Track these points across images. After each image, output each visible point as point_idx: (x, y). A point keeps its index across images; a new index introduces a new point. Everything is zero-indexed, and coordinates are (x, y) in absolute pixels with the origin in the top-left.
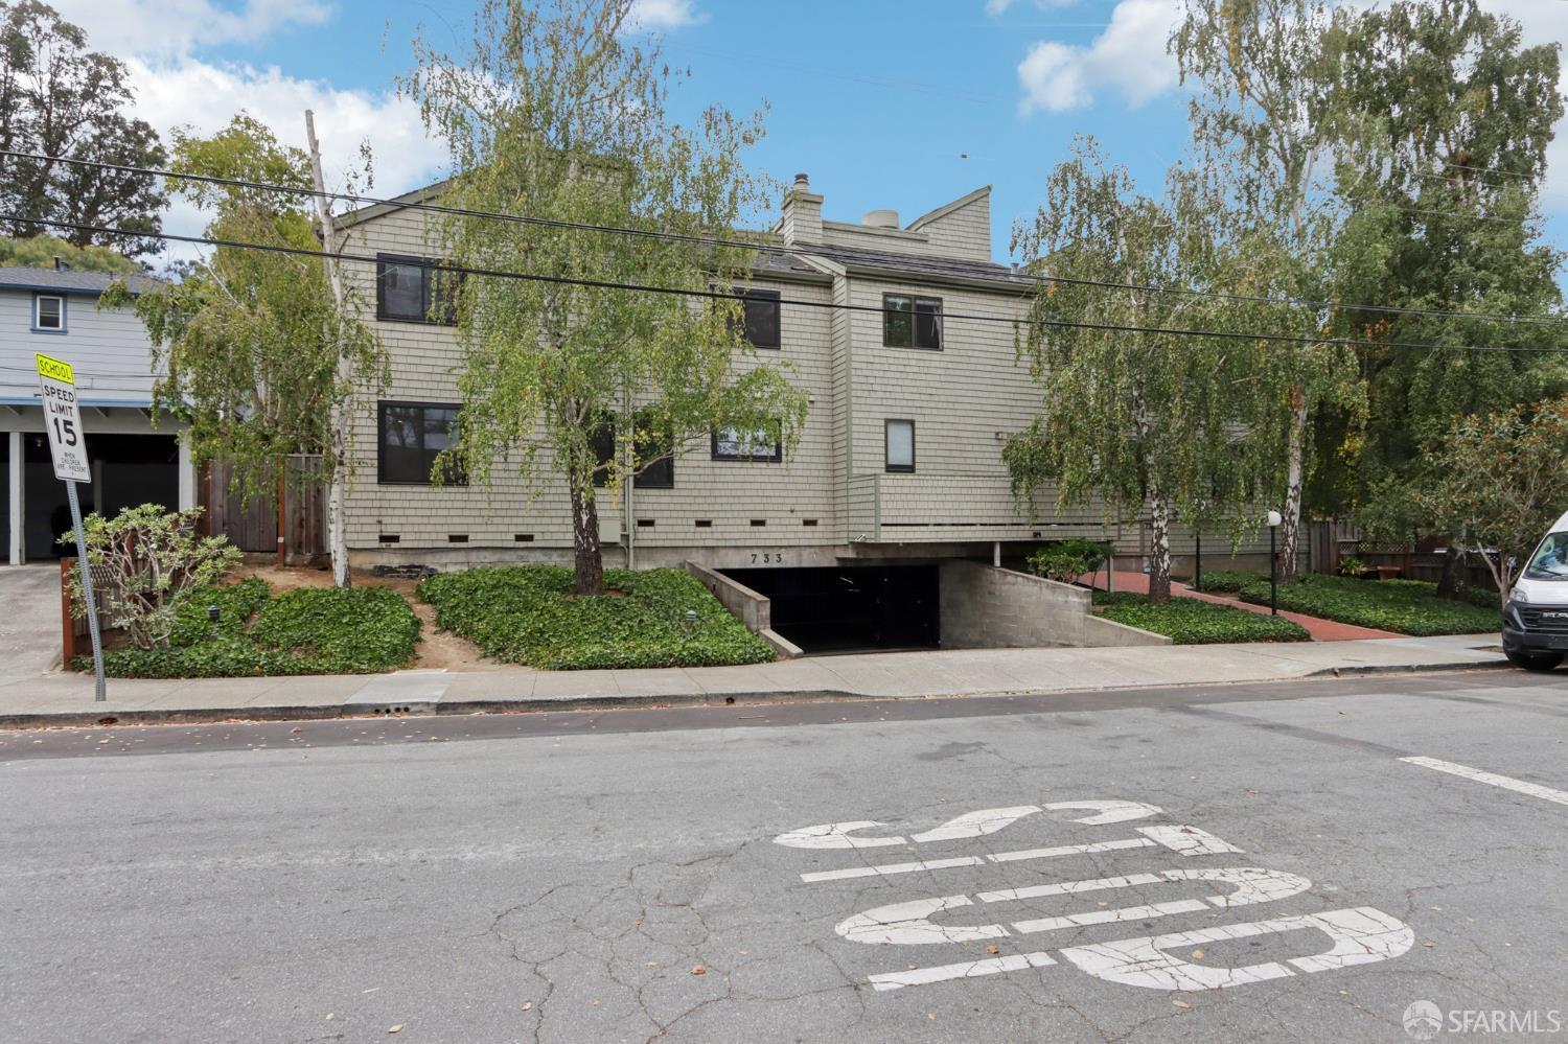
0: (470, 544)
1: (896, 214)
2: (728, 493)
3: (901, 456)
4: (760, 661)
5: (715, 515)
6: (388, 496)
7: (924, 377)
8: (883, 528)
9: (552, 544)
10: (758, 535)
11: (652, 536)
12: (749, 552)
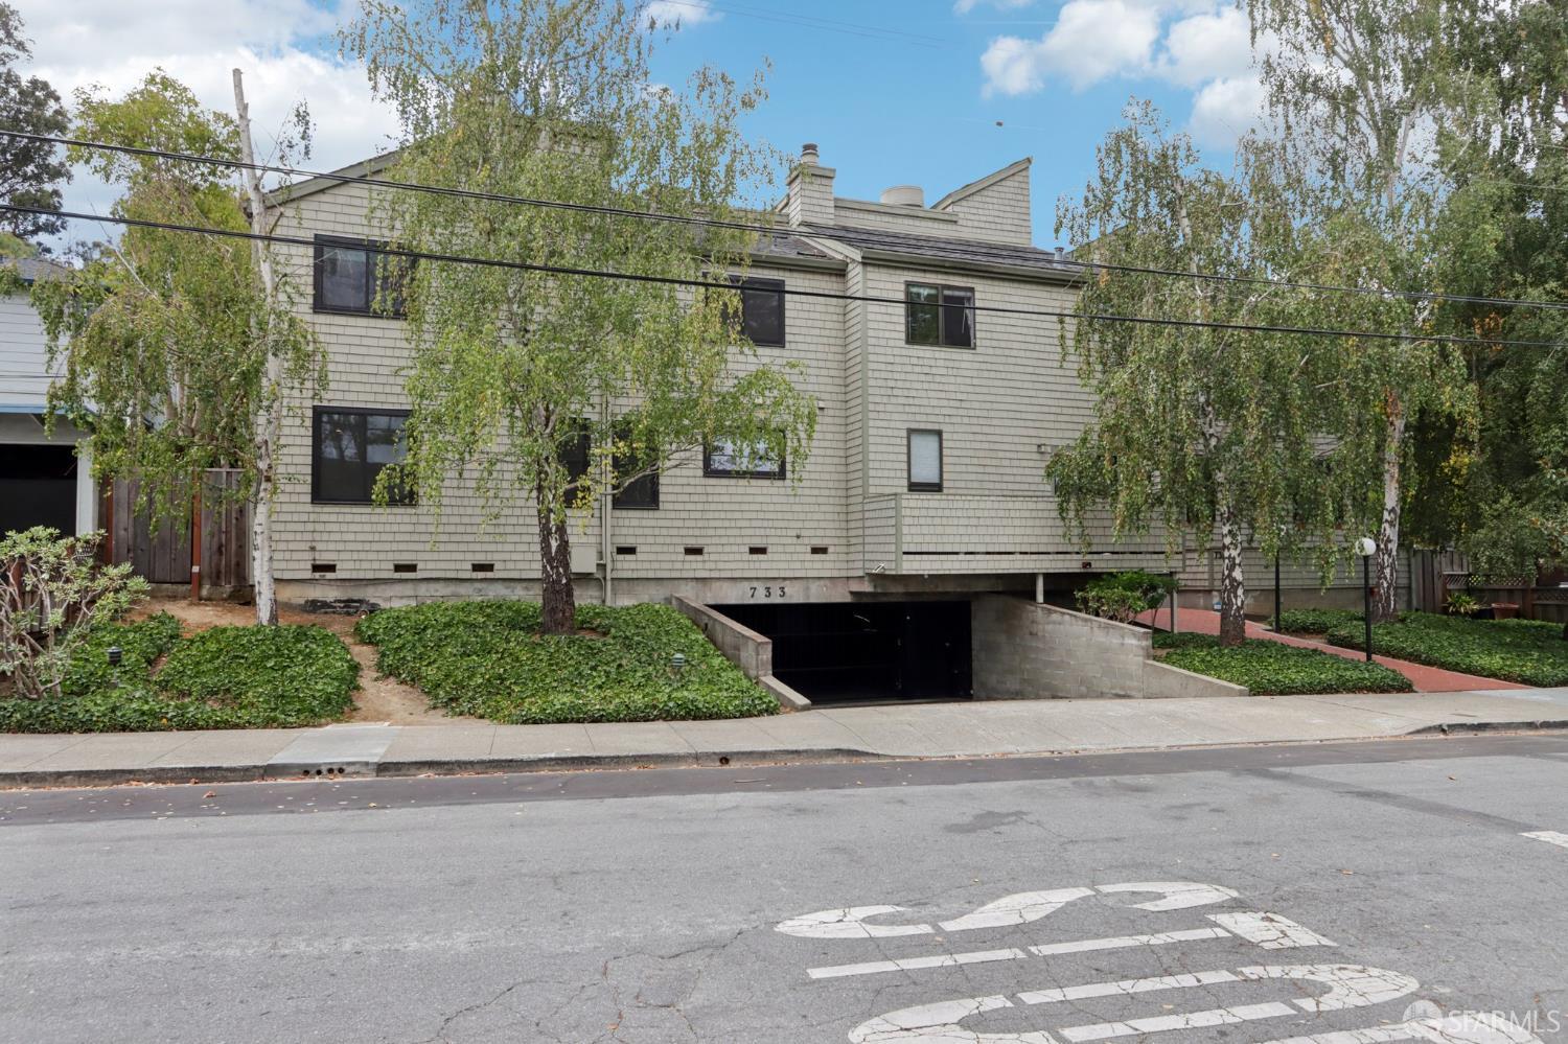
0: (418, 575)
1: (921, 190)
2: (723, 515)
3: (925, 472)
4: (760, 713)
5: (708, 541)
6: (324, 518)
7: (952, 380)
8: (905, 557)
9: (515, 575)
10: (757, 565)
11: (633, 565)
12: (747, 585)
